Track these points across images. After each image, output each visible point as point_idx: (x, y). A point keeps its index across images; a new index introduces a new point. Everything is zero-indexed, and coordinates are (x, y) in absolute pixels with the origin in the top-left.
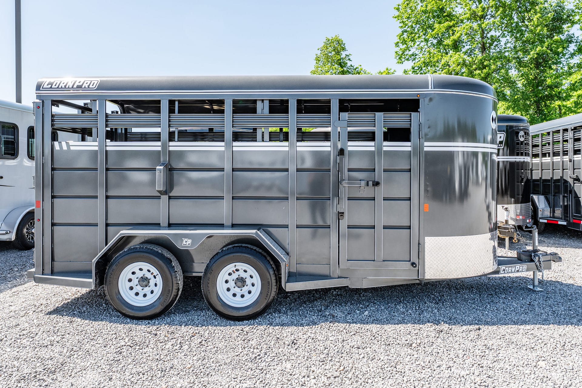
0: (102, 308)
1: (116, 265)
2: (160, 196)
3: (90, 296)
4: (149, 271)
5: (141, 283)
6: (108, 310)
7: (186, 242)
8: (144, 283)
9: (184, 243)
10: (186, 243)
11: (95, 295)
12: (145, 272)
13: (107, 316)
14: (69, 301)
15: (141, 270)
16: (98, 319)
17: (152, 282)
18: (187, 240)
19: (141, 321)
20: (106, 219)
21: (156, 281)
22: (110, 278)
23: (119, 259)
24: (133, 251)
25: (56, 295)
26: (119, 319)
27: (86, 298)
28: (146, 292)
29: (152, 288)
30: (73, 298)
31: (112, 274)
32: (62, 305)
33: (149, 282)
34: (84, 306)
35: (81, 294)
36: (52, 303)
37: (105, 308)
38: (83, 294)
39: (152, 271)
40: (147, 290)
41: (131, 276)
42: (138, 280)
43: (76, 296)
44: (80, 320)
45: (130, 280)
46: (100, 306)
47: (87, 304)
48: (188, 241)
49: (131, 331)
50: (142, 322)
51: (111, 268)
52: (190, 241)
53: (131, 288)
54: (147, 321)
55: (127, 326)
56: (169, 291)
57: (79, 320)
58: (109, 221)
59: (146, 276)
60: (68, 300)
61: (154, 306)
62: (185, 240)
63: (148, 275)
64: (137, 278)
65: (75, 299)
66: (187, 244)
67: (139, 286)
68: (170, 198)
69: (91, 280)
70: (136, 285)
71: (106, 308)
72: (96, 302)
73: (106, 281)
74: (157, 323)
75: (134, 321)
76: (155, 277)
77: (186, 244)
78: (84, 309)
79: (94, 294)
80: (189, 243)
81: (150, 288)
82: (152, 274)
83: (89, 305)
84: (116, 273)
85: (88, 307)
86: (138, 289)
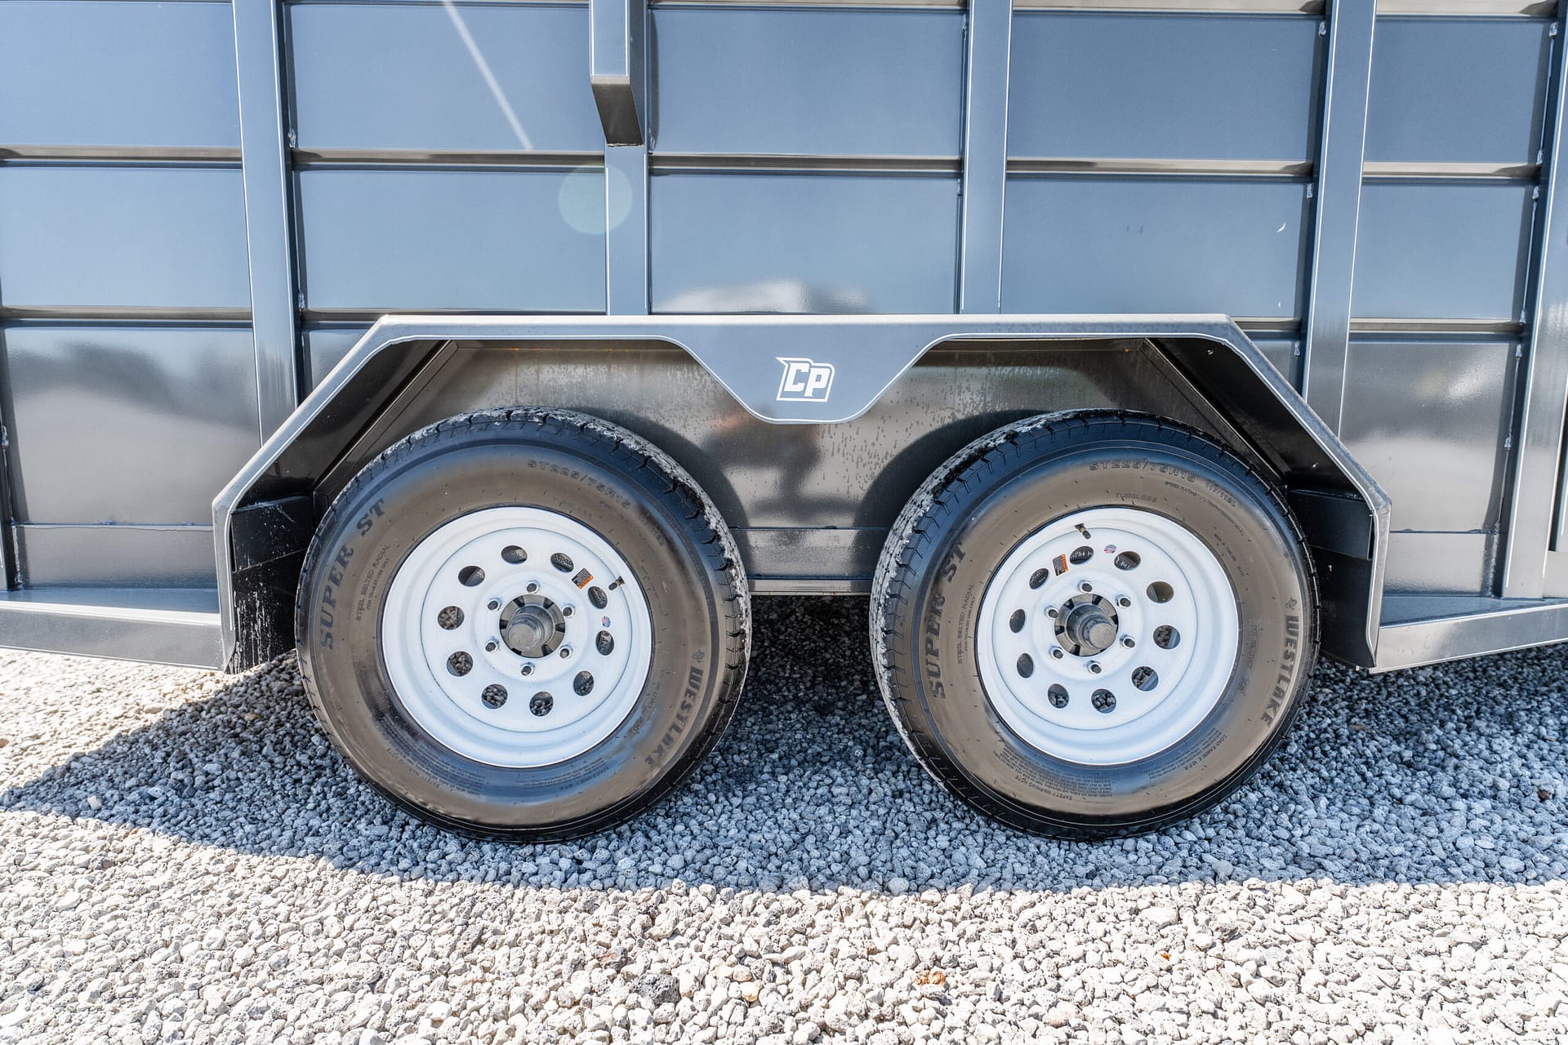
0: (304, 759)
1: (365, 525)
2: (601, 159)
3: (257, 694)
4: (561, 563)
5: (519, 631)
6: (334, 772)
7: (802, 377)
8: (538, 633)
9: (790, 387)
10: (800, 387)
11: (281, 691)
12: (538, 566)
13: (329, 809)
14: (154, 719)
15: (512, 555)
16: (276, 832)
17: (581, 627)
18: (804, 368)
19: (528, 850)
20: (299, 287)
21: (607, 622)
22: (328, 607)
23: (379, 487)
24: (462, 438)
25: (105, 694)
26: (394, 833)
27: (237, 707)
28: (540, 684)
29: (577, 665)
30: (177, 704)
31: (337, 582)
32: (108, 744)
33: (561, 629)
34: (212, 748)
35: (220, 686)
36: (63, 735)
37: (324, 756)
38: (227, 688)
39: (580, 562)
40: (553, 673)
41: (454, 594)
42: (496, 615)
43: (196, 696)
44: (167, 843)
45: (451, 618)
46: (295, 745)
47: (236, 735)
48: (814, 373)
49: (480, 941)
50: (533, 855)
51: (328, 544)
52: (825, 373)
53: (460, 664)
54: (564, 855)
55: (451, 895)
56: (696, 674)
57: (160, 843)
58: (318, 301)
59: (543, 592)
60: (150, 716)
61: (601, 768)
62: (794, 367)
63: (558, 589)
64: (493, 605)
65: (182, 712)
66: (809, 393)
67: (503, 653)
68: (655, 165)
69: (213, 620)
70: (491, 647)
71: (326, 762)
72: (279, 724)
73: (304, 624)
74: (625, 863)
75: (486, 848)
76: (597, 599)
77: (801, 394)
78: (212, 768)
79: (276, 685)
80: (821, 385)
81: (569, 662)
82: (582, 579)
83: (242, 741)
84: (364, 575)
85: (236, 754)
86: (502, 666)
